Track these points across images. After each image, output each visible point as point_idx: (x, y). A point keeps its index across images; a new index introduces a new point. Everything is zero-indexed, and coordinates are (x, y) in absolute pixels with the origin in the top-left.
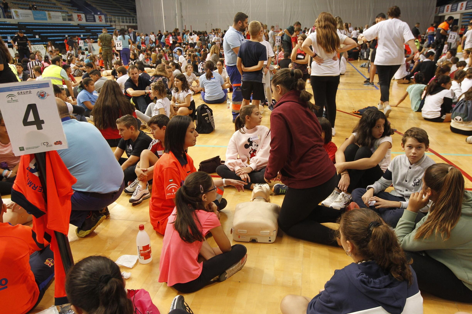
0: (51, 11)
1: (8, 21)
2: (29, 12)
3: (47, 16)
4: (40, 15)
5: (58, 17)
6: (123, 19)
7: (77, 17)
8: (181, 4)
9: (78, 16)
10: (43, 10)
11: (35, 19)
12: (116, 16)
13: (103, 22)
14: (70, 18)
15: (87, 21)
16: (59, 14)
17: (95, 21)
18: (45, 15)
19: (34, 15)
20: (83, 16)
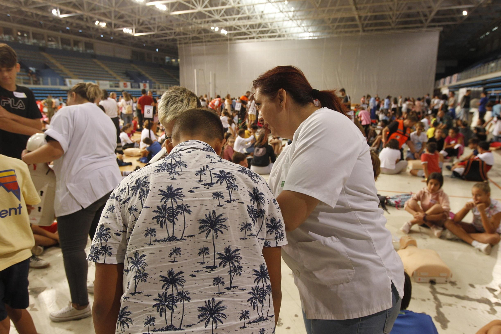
0: (101, 80)
1: (62, 88)
5: (106, 85)
6: (166, 86)
7: (123, 84)
8: (215, 75)
9: (125, 84)
10: (92, 79)
12: (164, 83)
14: (117, 85)
15: (132, 87)
16: (107, 82)
20: (129, 84)
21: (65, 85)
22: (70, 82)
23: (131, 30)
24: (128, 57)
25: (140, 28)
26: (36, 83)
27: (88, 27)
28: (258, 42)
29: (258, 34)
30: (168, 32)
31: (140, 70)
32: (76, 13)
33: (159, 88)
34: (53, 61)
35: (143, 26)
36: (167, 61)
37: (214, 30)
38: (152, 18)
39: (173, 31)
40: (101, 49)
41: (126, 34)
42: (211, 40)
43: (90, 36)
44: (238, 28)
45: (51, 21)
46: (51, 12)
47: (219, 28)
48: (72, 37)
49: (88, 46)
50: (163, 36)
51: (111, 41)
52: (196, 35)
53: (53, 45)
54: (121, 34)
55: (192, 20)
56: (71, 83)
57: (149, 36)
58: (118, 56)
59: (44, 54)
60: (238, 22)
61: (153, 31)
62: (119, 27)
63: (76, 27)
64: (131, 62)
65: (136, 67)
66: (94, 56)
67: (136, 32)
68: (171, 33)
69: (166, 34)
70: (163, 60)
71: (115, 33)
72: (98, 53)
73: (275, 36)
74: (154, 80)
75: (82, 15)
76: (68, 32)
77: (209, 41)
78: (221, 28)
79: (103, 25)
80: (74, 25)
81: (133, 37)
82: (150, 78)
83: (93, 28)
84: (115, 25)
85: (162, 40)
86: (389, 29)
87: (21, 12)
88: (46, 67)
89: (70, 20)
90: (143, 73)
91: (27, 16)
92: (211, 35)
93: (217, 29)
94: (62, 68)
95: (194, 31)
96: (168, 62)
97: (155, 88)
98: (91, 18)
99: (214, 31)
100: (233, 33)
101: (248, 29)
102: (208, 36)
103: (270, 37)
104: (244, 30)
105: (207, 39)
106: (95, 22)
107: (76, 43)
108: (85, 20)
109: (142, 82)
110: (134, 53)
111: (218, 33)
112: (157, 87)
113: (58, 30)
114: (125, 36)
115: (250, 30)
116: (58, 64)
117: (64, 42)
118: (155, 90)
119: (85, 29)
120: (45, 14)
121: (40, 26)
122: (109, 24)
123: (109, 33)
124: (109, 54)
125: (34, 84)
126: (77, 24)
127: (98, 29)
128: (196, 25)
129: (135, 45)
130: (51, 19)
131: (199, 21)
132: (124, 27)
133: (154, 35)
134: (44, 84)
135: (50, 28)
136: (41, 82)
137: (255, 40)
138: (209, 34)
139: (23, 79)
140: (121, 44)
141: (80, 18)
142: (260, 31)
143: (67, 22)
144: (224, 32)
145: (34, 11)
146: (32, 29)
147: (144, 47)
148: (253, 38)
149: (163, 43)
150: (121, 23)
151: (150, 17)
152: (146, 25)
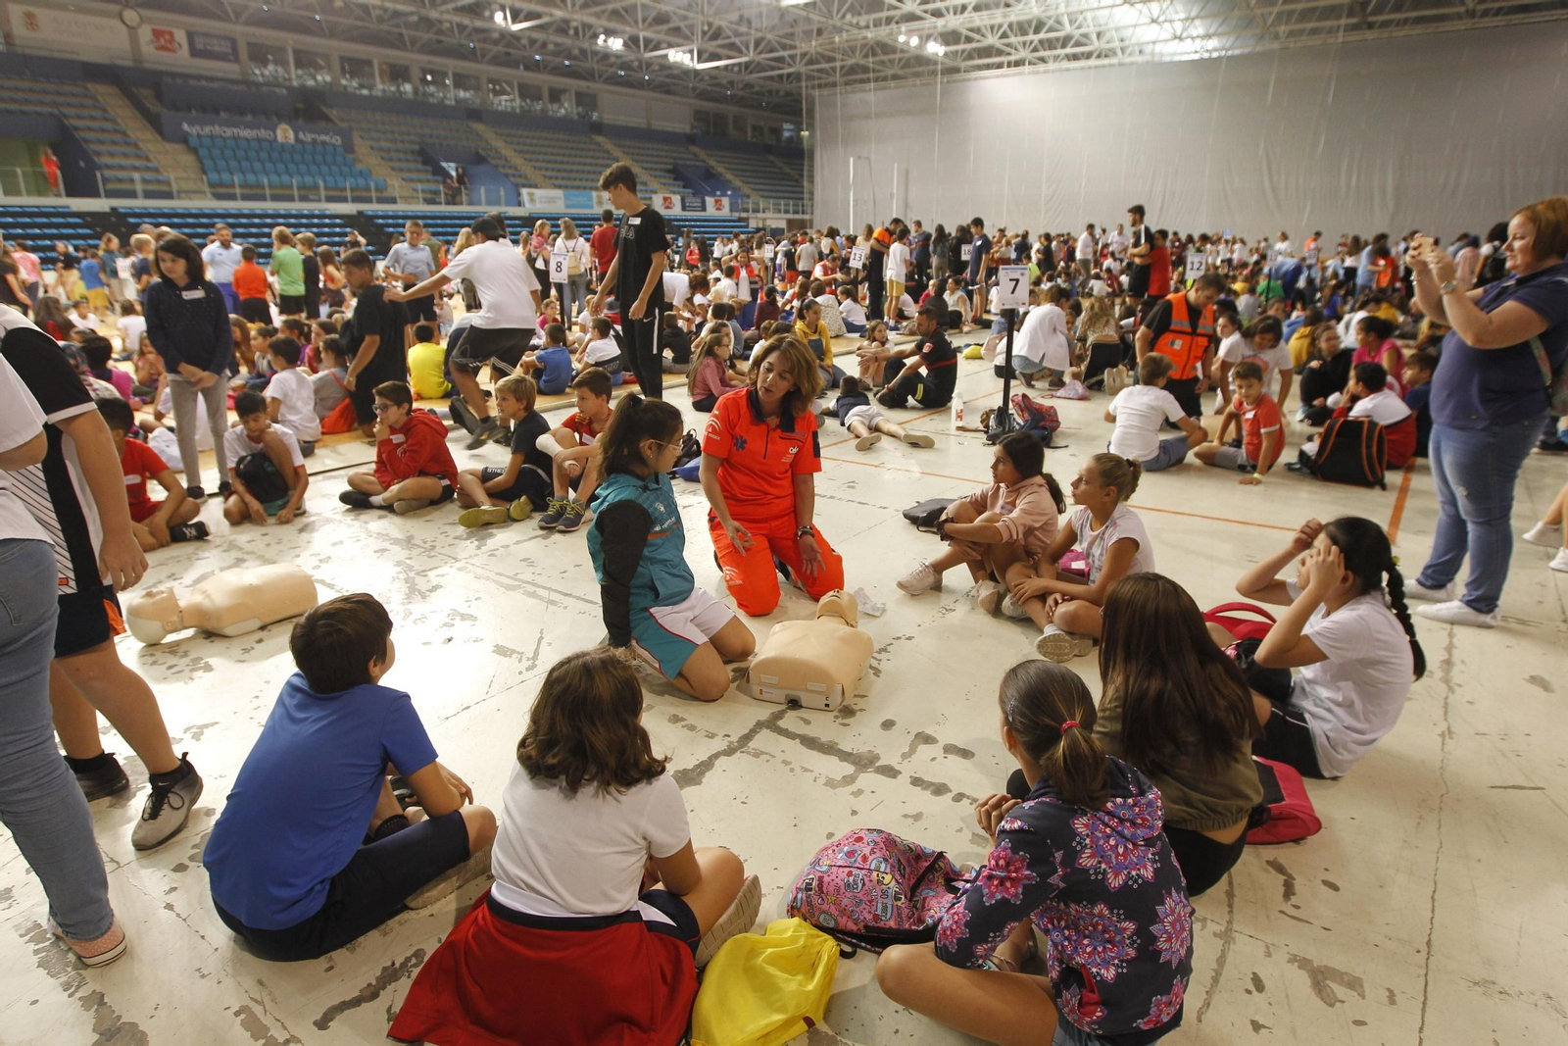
1: (512, 211)
2: (559, 193)
3: (595, 200)
4: (580, 199)
7: (661, 201)
8: (907, 172)
9: (665, 200)
10: (585, 188)
11: (567, 206)
12: (771, 197)
13: (725, 212)
15: (684, 208)
17: (704, 209)
18: (590, 199)
19: (566, 198)
20: (676, 199)
21: (520, 204)
22: (531, 195)
23: (688, 56)
24: (683, 127)
25: (712, 46)
26: (453, 200)
27: (583, 52)
28: (1034, 73)
29: (1035, 50)
30: (785, 54)
31: (712, 162)
32: (551, 15)
33: (756, 211)
34: (498, 144)
35: (720, 42)
36: (786, 134)
37: (907, 43)
38: (741, 17)
39: (798, 52)
40: (617, 107)
41: (678, 66)
42: (900, 72)
43: (589, 76)
44: (977, 37)
45: (496, 42)
46: (492, 17)
47: (921, 37)
48: (545, 80)
49: (585, 100)
50: (773, 68)
51: (641, 85)
52: (857, 59)
53: (504, 102)
54: (665, 66)
55: (843, 17)
56: (532, 200)
57: (736, 69)
58: (658, 125)
59: (479, 127)
60: (975, 15)
61: (746, 55)
62: (657, 48)
63: (556, 54)
64: (690, 139)
65: (702, 155)
66: (598, 128)
67: (699, 60)
68: (792, 57)
69: (780, 60)
70: (777, 132)
71: (649, 65)
72: (609, 118)
73: (1088, 56)
74: (746, 190)
75: (567, 22)
76: (534, 67)
77: (895, 77)
78: (925, 38)
79: (616, 44)
80: (551, 47)
81: (697, 72)
82: (737, 183)
83: (595, 53)
84: (647, 42)
85: (771, 78)
86: (1459, 16)
87: (426, 23)
88: (480, 159)
89: (538, 36)
90: (720, 169)
91: (440, 32)
92: (900, 60)
93: (914, 41)
94: (517, 161)
95: (853, 50)
96: (790, 139)
97: (746, 210)
98: (587, 27)
99: (905, 48)
100: (963, 51)
101: (1004, 36)
102: (891, 61)
103: (1075, 57)
104: (991, 40)
105: (890, 72)
106: (596, 36)
107: (555, 96)
108: (572, 32)
109: (713, 194)
110: (699, 116)
111: (919, 52)
112: (750, 206)
113: (513, 63)
114: (676, 72)
115: (1013, 40)
116: (507, 152)
117: (527, 91)
118: (744, 215)
119: (575, 58)
120: (478, 24)
121: (471, 55)
122: (632, 42)
123: (636, 64)
124: (637, 121)
125: (448, 203)
126: (556, 45)
127: (606, 56)
128: (856, 31)
129: (703, 95)
130: (496, 35)
131: (863, 20)
132: (670, 46)
133: (747, 65)
134: (470, 203)
135: (495, 61)
136: (464, 198)
137: (1027, 68)
138: (897, 56)
139: (423, 191)
140: (668, 92)
141: (563, 28)
142: (1041, 42)
143: (533, 42)
144: (935, 49)
145: (457, 19)
146: (451, 65)
147: (724, 99)
148: (1018, 63)
149: (775, 86)
150: (661, 37)
151: (734, 17)
152: (729, 37)
